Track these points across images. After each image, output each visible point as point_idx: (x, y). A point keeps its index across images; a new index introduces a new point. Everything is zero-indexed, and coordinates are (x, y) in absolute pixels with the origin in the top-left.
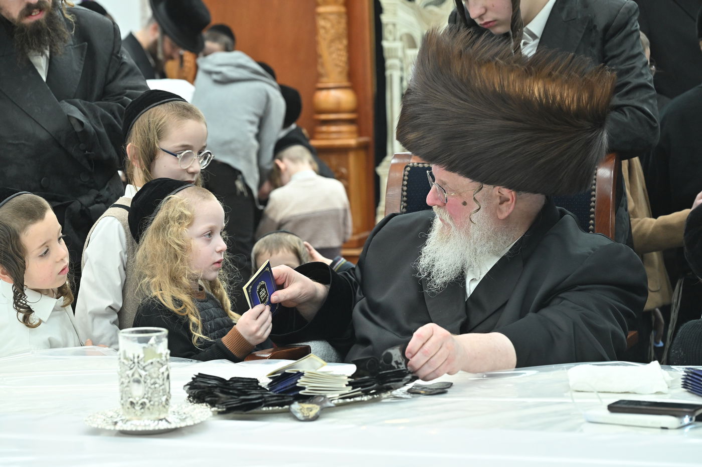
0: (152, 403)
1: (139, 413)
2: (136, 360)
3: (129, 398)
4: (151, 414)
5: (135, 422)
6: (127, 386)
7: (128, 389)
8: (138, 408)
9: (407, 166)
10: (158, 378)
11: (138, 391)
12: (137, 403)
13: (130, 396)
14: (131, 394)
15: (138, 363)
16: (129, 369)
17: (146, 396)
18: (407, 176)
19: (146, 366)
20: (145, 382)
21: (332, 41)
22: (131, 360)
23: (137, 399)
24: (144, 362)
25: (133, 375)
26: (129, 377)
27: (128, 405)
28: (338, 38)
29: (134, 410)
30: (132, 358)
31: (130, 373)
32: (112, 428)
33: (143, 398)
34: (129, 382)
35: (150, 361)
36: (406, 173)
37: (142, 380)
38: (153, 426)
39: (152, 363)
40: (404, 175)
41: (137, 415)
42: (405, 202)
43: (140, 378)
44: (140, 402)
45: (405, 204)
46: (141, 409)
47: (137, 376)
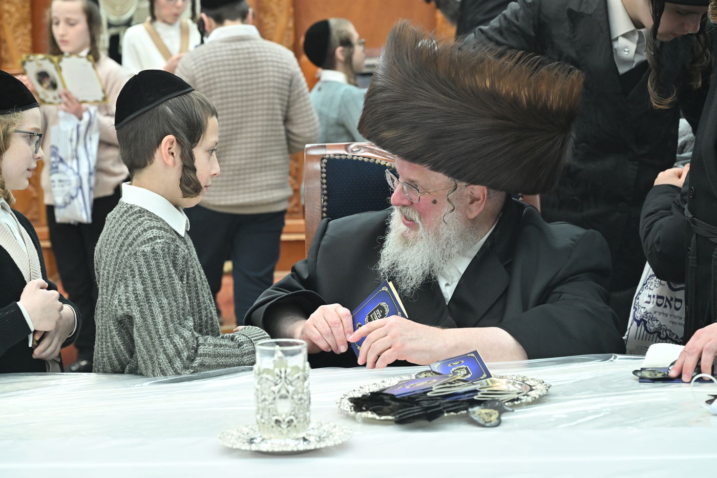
0: (298, 420)
1: (285, 432)
2: (283, 375)
3: (274, 415)
4: (298, 431)
5: (277, 441)
6: (271, 404)
7: (273, 406)
8: (284, 426)
9: (323, 159)
10: (303, 393)
11: (284, 409)
12: (284, 421)
13: (275, 413)
14: (276, 411)
15: (285, 378)
16: (273, 384)
17: (293, 413)
18: (325, 168)
19: (294, 381)
20: (292, 398)
22: (278, 375)
23: (284, 416)
24: (292, 377)
25: (279, 392)
26: (274, 393)
27: (273, 423)
29: (279, 429)
30: (279, 374)
31: (276, 389)
32: (247, 447)
33: (290, 415)
34: (274, 399)
35: (297, 375)
36: (324, 165)
37: (289, 396)
38: (292, 446)
39: (299, 377)
40: (322, 168)
41: (282, 434)
42: (325, 195)
43: (287, 394)
44: (287, 420)
45: (326, 198)
46: (288, 427)
47: (283, 392)
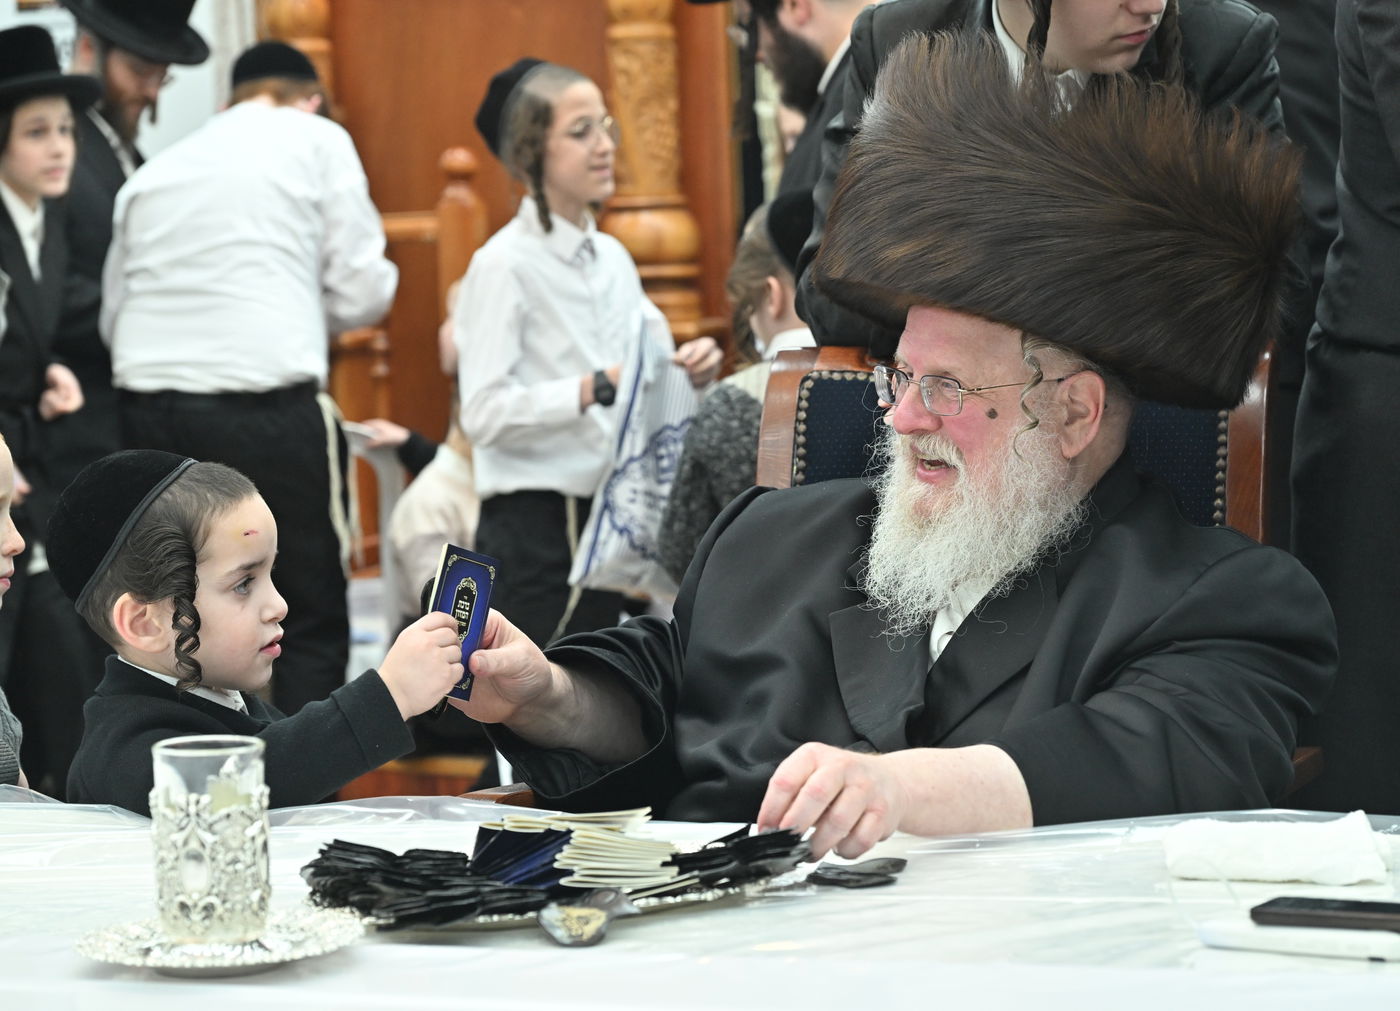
0: (228, 905)
2: (192, 809)
3: (177, 894)
4: (228, 929)
5: (192, 948)
6: (173, 868)
7: (173, 874)
8: (196, 916)
9: (806, 379)
11: (196, 881)
12: (195, 905)
13: (178, 889)
14: (181, 884)
15: (198, 815)
16: (175, 828)
17: (215, 891)
18: (807, 399)
19: (216, 822)
20: (213, 859)
21: (644, 102)
22: (182, 810)
23: (196, 896)
24: (212, 813)
25: (186, 843)
26: (176, 848)
27: (175, 910)
28: (656, 95)
29: (187, 923)
30: (184, 805)
32: (138, 961)
33: (209, 894)
34: (177, 859)
35: (224, 811)
37: (206, 853)
38: (230, 957)
39: (228, 816)
40: (800, 399)
42: (801, 458)
43: (200, 850)
44: (202, 904)
45: (802, 464)
46: (204, 919)
